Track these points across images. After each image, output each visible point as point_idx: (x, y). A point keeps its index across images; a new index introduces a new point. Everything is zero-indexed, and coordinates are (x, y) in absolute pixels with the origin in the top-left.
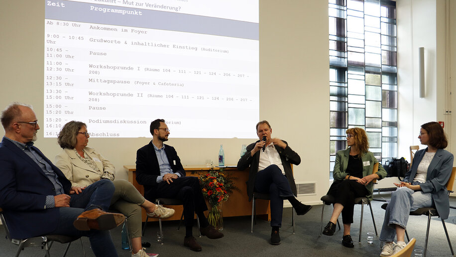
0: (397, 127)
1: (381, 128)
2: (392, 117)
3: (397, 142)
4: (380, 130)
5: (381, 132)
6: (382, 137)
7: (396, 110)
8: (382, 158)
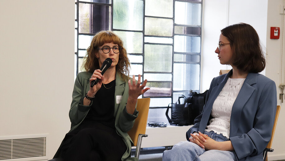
0: (200, 35)
1: (173, 37)
2: (193, 17)
3: (200, 63)
4: (170, 41)
5: (173, 45)
6: (174, 53)
7: (200, 5)
8: (172, 91)
